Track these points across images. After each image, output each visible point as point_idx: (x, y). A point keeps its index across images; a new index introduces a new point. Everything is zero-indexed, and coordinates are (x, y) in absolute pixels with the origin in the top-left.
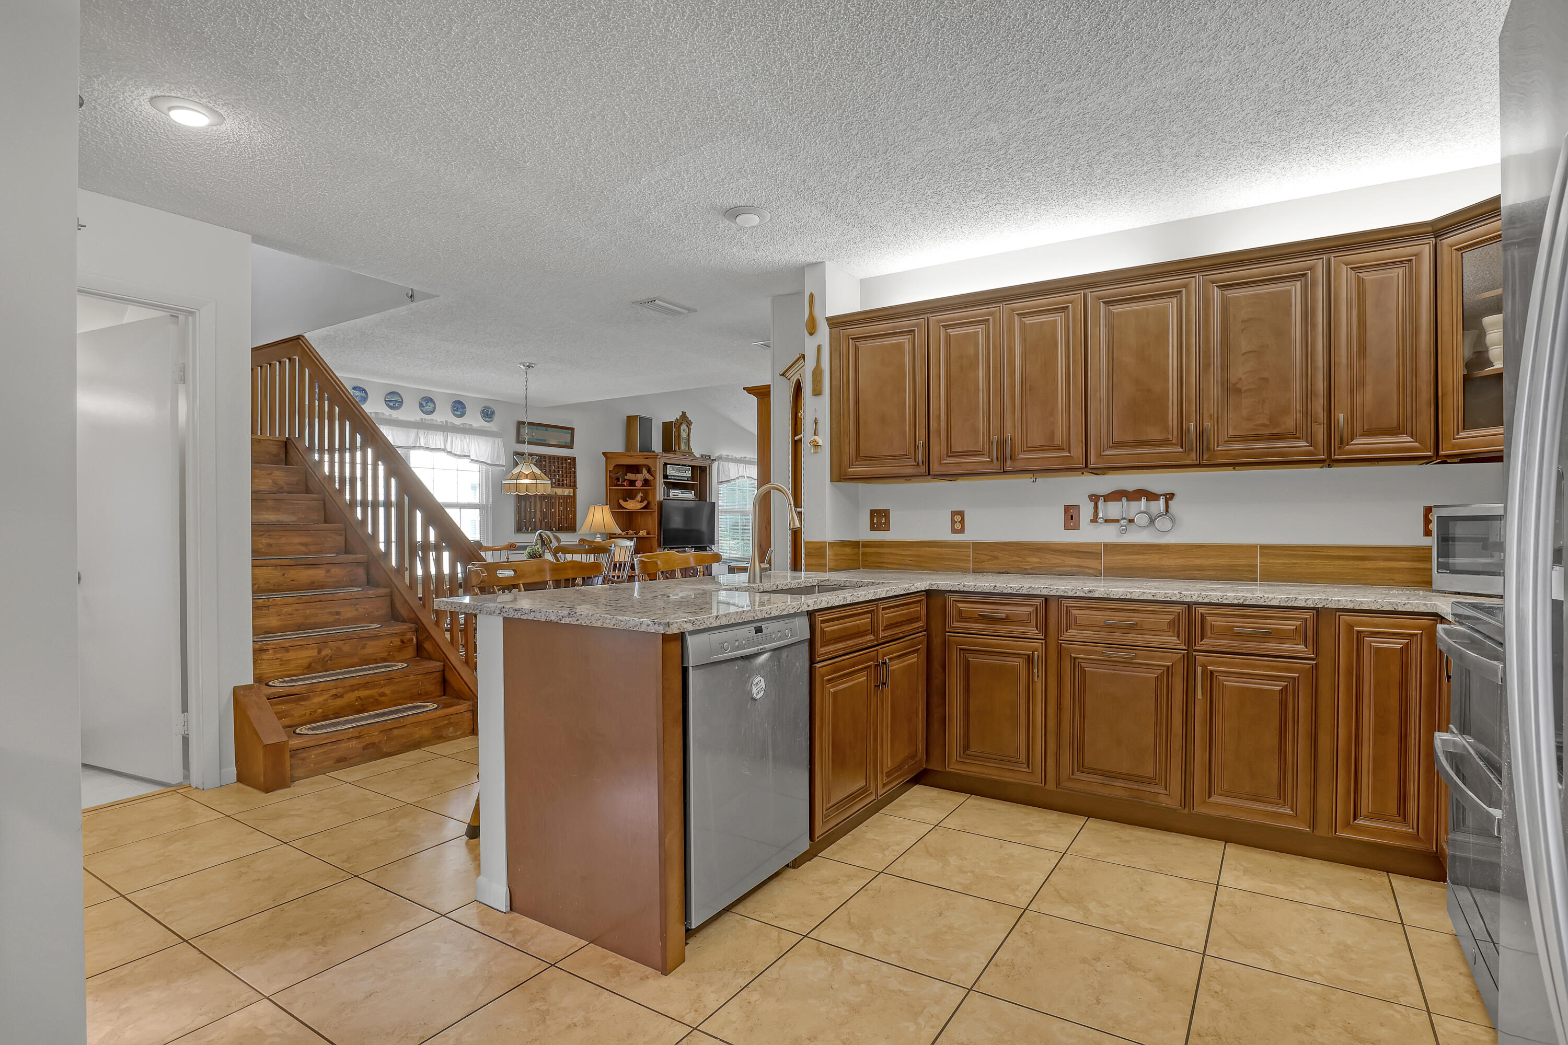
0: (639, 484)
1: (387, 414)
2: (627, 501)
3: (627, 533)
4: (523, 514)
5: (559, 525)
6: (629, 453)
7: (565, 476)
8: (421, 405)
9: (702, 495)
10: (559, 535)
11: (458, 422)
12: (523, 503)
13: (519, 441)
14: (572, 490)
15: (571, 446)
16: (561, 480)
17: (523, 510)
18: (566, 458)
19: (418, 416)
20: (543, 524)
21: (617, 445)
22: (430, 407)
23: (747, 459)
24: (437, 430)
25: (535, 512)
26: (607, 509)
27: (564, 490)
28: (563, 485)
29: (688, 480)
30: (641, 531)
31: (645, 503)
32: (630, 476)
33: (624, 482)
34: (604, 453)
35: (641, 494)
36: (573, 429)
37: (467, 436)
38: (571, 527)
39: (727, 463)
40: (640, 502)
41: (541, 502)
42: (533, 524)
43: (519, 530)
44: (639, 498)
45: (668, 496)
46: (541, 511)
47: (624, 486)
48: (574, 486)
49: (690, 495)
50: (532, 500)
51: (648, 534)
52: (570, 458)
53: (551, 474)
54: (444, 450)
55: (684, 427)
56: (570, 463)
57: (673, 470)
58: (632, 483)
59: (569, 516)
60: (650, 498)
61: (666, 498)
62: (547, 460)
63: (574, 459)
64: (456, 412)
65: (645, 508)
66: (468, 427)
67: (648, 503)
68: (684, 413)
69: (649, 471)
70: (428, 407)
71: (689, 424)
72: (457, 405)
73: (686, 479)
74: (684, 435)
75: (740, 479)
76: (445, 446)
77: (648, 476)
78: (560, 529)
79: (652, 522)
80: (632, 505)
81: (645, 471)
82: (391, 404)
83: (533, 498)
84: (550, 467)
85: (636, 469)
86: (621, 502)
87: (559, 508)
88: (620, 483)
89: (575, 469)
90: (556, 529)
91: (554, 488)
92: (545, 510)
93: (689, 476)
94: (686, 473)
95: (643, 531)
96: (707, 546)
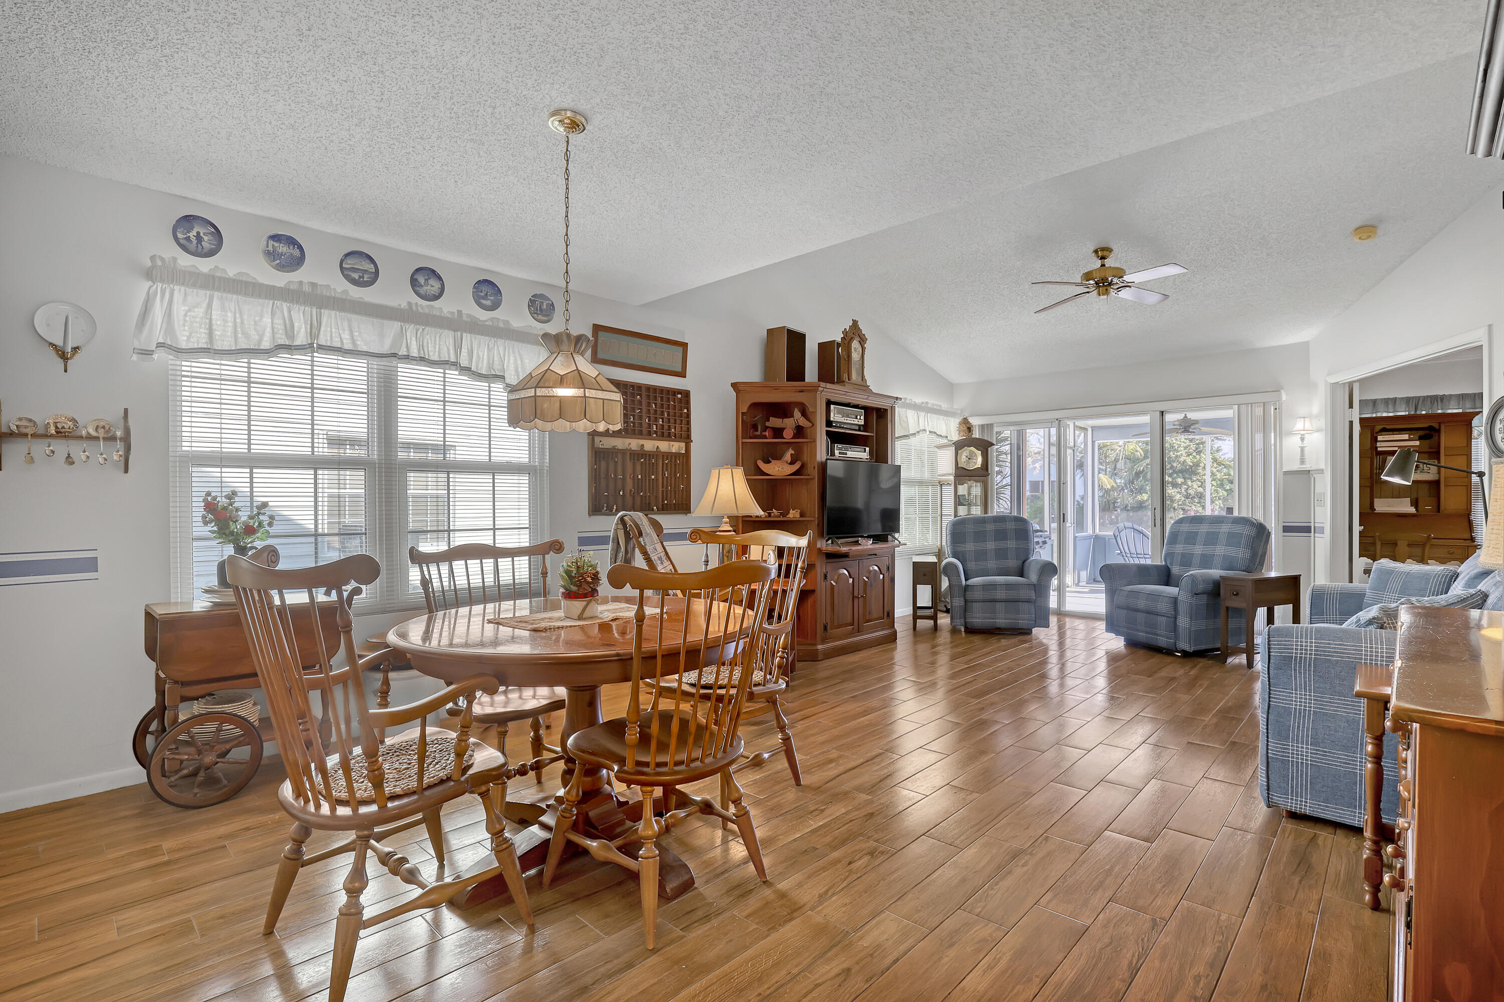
0: (788, 434)
1: (339, 290)
2: (771, 462)
3: (770, 515)
4: (603, 482)
5: (663, 501)
6: (771, 384)
7: (672, 421)
8: (414, 282)
9: (880, 454)
10: (661, 519)
11: (483, 315)
12: (603, 464)
14: (683, 445)
15: (682, 374)
16: (666, 427)
17: (603, 476)
18: (675, 392)
19: (405, 298)
20: (638, 500)
21: (752, 373)
22: (433, 286)
23: (929, 406)
24: (441, 327)
25: (624, 479)
26: (739, 472)
27: (672, 443)
28: (669, 435)
29: (859, 430)
30: (791, 511)
31: (798, 465)
32: (775, 422)
33: (765, 431)
34: (734, 385)
35: (791, 451)
36: (684, 345)
37: (500, 342)
38: (683, 507)
40: (791, 464)
41: (634, 463)
42: (620, 501)
43: (596, 509)
44: (788, 457)
45: (833, 454)
46: (634, 478)
47: (765, 437)
48: (686, 438)
49: (860, 454)
50: (619, 459)
51: (802, 515)
52: (680, 392)
53: (649, 417)
54: (455, 365)
55: (855, 344)
56: (681, 399)
57: (839, 413)
59: (679, 486)
60: (806, 457)
61: (829, 457)
62: (644, 393)
63: (686, 394)
64: (484, 302)
65: (797, 473)
66: (501, 325)
67: (802, 466)
68: (855, 323)
69: (804, 414)
70: (429, 287)
71: (863, 341)
72: (485, 288)
73: (857, 428)
74: (855, 356)
75: (923, 435)
76: (457, 359)
77: (803, 422)
78: (665, 509)
79: (809, 496)
80: (779, 469)
81: (797, 414)
82: (356, 276)
83: (620, 456)
84: (649, 404)
85: (782, 410)
86: (761, 464)
87: (663, 474)
88: (759, 433)
89: (689, 409)
90: (655, 508)
91: (654, 439)
92: (640, 477)
93: (863, 423)
94: (856, 418)
95: (794, 512)
96: (888, 535)
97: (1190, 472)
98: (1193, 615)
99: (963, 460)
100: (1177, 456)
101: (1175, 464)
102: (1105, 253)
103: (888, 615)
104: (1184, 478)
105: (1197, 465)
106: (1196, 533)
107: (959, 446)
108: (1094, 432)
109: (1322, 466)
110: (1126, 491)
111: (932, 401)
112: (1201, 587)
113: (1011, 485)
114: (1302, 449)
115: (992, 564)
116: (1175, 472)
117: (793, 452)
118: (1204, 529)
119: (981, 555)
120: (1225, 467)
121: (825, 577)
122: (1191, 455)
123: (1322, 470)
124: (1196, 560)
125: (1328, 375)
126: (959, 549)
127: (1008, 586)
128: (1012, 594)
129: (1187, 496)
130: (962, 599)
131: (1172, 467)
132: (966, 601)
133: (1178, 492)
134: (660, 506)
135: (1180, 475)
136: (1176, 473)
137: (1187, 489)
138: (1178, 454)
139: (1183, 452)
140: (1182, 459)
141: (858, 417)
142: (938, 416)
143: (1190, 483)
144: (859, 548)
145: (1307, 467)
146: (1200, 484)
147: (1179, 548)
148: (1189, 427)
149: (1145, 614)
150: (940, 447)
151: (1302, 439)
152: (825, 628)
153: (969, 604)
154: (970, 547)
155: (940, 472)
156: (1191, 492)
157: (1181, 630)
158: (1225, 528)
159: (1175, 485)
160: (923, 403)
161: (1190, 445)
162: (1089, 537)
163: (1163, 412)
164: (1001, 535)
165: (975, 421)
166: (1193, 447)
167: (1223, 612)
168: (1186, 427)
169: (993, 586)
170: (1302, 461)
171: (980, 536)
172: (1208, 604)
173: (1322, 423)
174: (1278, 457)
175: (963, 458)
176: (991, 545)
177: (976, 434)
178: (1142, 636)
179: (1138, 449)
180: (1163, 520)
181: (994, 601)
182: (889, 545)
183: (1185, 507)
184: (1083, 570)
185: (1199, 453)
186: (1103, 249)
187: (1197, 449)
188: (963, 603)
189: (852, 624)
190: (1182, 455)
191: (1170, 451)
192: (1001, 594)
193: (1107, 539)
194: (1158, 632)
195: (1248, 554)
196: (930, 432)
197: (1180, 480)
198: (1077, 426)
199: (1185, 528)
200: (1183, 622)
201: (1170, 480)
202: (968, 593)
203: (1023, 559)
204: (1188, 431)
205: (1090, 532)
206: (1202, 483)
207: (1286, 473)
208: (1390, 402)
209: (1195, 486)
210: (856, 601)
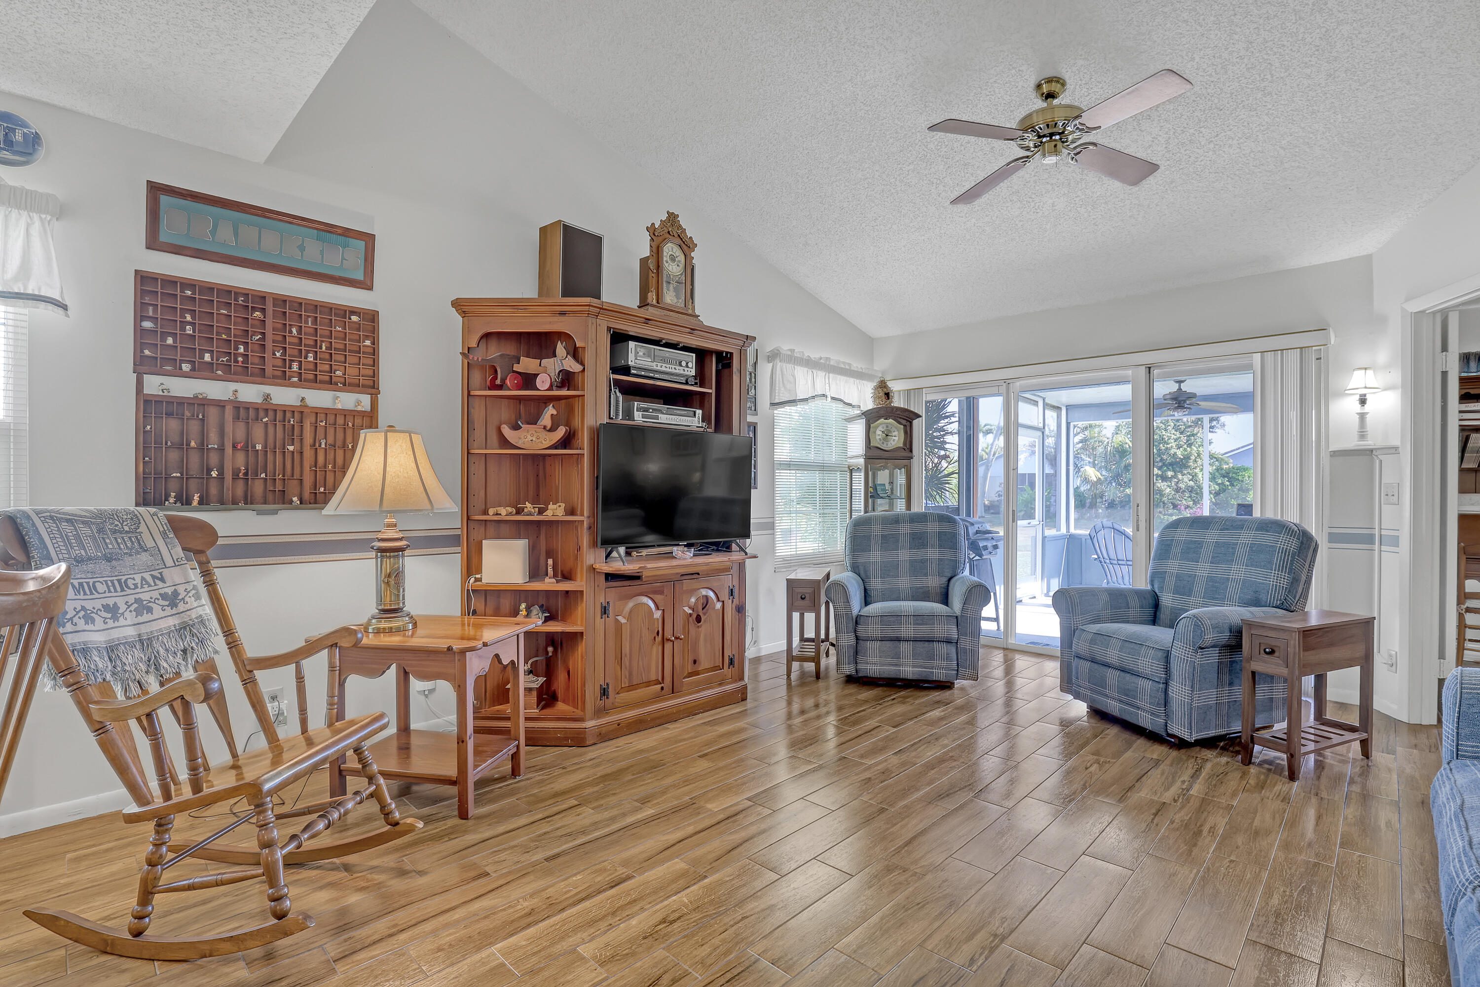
0: (545, 384)
2: (519, 428)
3: (519, 512)
7: (337, 359)
9: (722, 420)
12: (170, 422)
13: (153, 243)
14: (362, 397)
15: (367, 284)
16: (323, 368)
17: (169, 443)
18: (345, 312)
20: (254, 484)
23: (832, 363)
25: (220, 449)
27: (338, 394)
28: (332, 381)
29: (687, 383)
30: (551, 506)
31: (561, 432)
32: (527, 364)
33: (509, 378)
34: (458, 305)
36: (369, 239)
39: (790, 366)
40: (550, 430)
41: (247, 424)
42: (210, 484)
43: (154, 497)
44: (546, 419)
45: (629, 416)
46: (246, 447)
47: (511, 388)
48: (372, 387)
49: (686, 419)
50: (210, 416)
51: (568, 513)
52: (356, 312)
53: (284, 349)
55: (672, 250)
56: (357, 324)
57: (642, 354)
58: (528, 380)
60: (576, 422)
61: (619, 422)
62: (274, 309)
63: (372, 318)
68: (672, 217)
69: (573, 352)
71: (687, 245)
73: (683, 380)
74: (671, 270)
75: (819, 402)
77: (571, 365)
78: (317, 501)
80: (533, 438)
81: (561, 351)
83: (211, 409)
84: (283, 328)
85: (537, 344)
86: (506, 431)
87: (315, 444)
88: (499, 381)
89: (375, 342)
90: (295, 499)
91: (293, 385)
92: (259, 447)
93: (693, 372)
94: (681, 365)
95: (555, 506)
96: (731, 541)
97: (1180, 465)
98: (1195, 681)
99: (878, 437)
100: (1167, 448)
101: (1165, 457)
102: (1055, 87)
103: (731, 662)
104: (1174, 471)
105: (1187, 458)
106: (1200, 544)
107: (871, 417)
108: (1069, 412)
109: (1396, 442)
110: (1114, 484)
111: (836, 357)
112: (1210, 637)
113: (958, 473)
114: (1362, 416)
115: (904, 582)
116: (1164, 464)
117: (555, 412)
118: (1212, 536)
119: (890, 569)
120: (1217, 460)
121: (605, 611)
122: (1181, 447)
123: (1396, 448)
124: (1199, 587)
125: (1408, 299)
126: (861, 560)
127: (919, 618)
128: (924, 630)
129: (1177, 490)
130: (852, 636)
131: (1162, 460)
132: (857, 638)
133: (1168, 486)
134: (307, 495)
135: (1170, 467)
136: (1166, 466)
137: (1178, 483)
138: (1168, 446)
139: (1174, 444)
140: (1172, 452)
141: (684, 364)
142: (845, 378)
143: (1180, 476)
144: (674, 563)
145: (1369, 443)
146: (1191, 477)
147: (1173, 566)
148: (1185, 401)
149: (1118, 673)
150: (850, 420)
151: (1363, 401)
152: (604, 692)
153: (861, 642)
154: (875, 557)
155: (850, 454)
156: (1182, 486)
157: (1174, 706)
158: (1246, 537)
159: (1164, 478)
160: (821, 358)
161: (1180, 437)
162: (1062, 537)
163: (1150, 368)
164: (919, 541)
165: (895, 386)
166: (1184, 439)
167: (1246, 677)
168: (1180, 401)
169: (895, 617)
170: (1362, 435)
171: (889, 542)
172: (1220, 663)
173: (1395, 376)
174: (1323, 430)
175: (879, 433)
176: (904, 555)
177: (898, 402)
178: (1114, 707)
179: (1127, 441)
180: (1149, 522)
181: (898, 639)
182: (736, 556)
183: (1174, 501)
184: (1053, 577)
185: (1190, 445)
186: (1049, 81)
187: (1187, 441)
188: (853, 641)
189: (657, 682)
190: (1172, 447)
191: (1160, 443)
192: (907, 630)
193: (1083, 540)
194: (1139, 703)
195: (1284, 580)
196: (833, 398)
197: (1170, 474)
198: (1048, 405)
199: (1182, 535)
200: (1179, 691)
201: (1160, 473)
202: (860, 628)
203: (949, 575)
204: (1184, 407)
205: (1063, 530)
206: (1193, 477)
207: (1335, 454)
208: (1472, 358)
209: (1186, 480)
210: (668, 646)
